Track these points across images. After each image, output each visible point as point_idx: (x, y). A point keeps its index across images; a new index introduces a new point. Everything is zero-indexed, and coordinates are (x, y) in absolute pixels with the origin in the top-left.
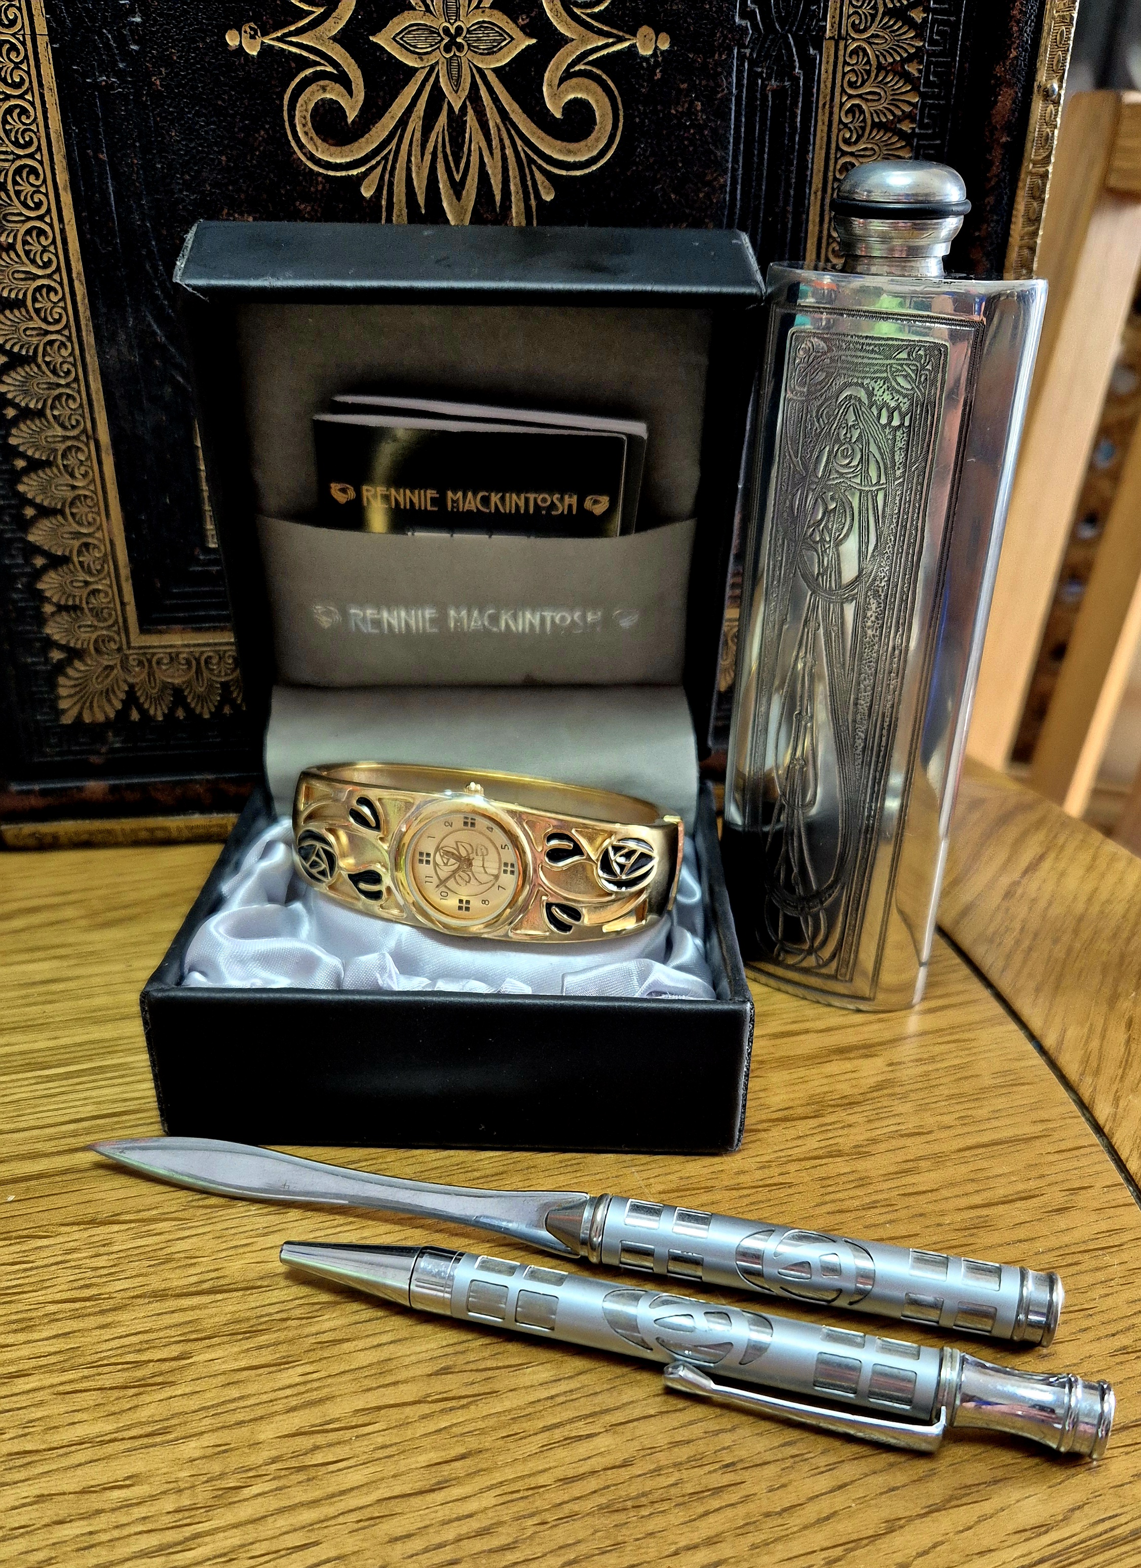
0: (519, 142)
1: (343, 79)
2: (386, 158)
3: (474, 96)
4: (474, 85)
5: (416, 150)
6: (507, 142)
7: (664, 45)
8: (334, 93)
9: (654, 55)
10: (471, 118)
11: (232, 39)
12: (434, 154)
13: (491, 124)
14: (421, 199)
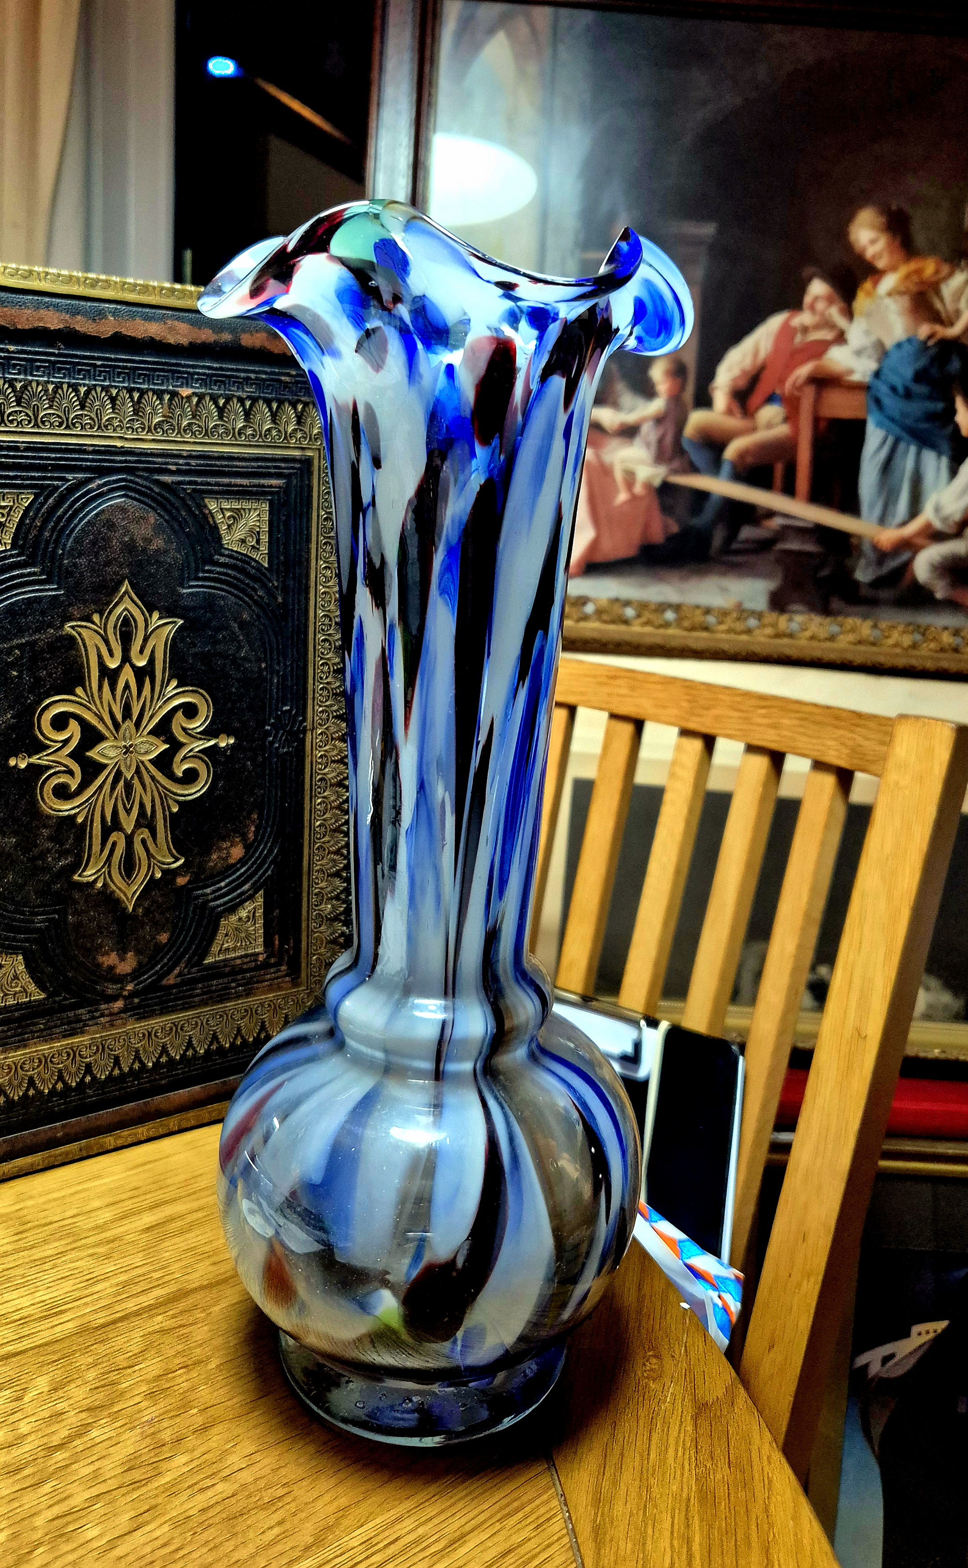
0: (161, 788)
1: (71, 773)
2: (91, 804)
3: (138, 772)
4: (138, 767)
5: (107, 797)
6: (154, 789)
7: (232, 741)
8: (64, 778)
9: (227, 745)
10: (136, 781)
11: (12, 762)
12: (116, 799)
13: (147, 784)
14: (109, 819)
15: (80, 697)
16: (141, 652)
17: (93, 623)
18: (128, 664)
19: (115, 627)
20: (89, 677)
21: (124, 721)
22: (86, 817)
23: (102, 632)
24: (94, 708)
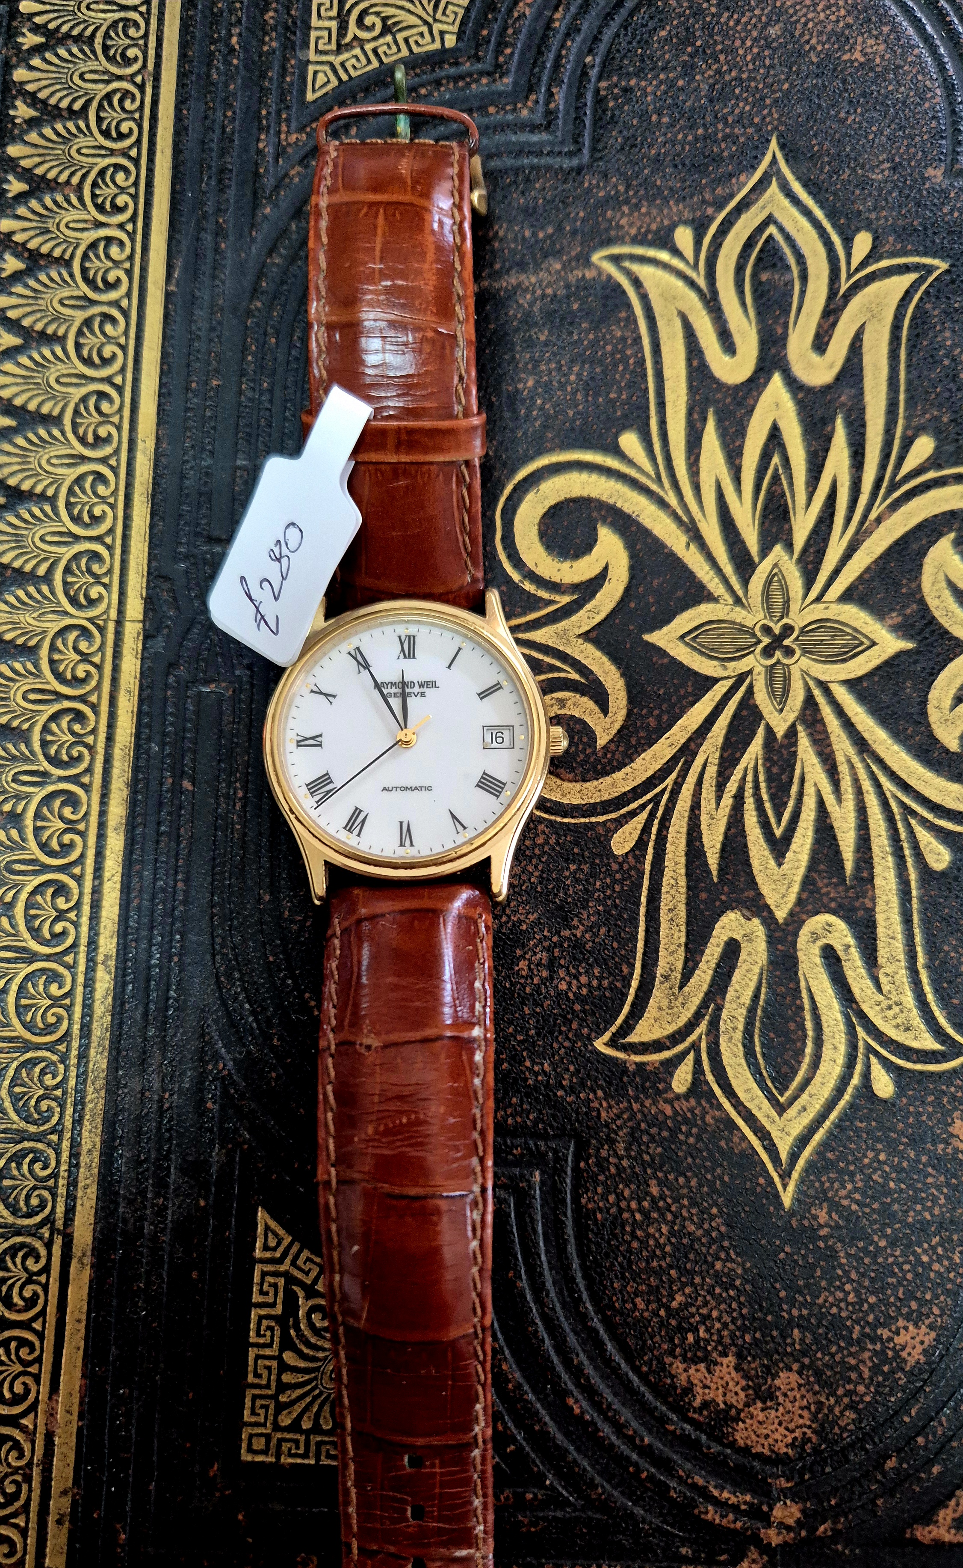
15: (630, 462)
16: (820, 344)
17: (676, 252)
18: (777, 379)
19: (740, 269)
20: (661, 405)
21: (765, 551)
22: (641, 844)
23: (702, 282)
24: (673, 500)
